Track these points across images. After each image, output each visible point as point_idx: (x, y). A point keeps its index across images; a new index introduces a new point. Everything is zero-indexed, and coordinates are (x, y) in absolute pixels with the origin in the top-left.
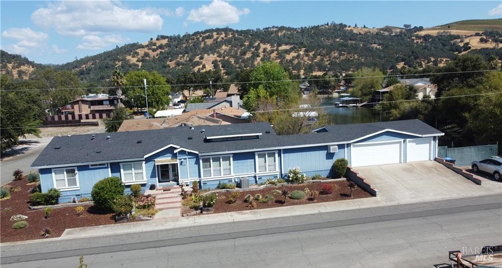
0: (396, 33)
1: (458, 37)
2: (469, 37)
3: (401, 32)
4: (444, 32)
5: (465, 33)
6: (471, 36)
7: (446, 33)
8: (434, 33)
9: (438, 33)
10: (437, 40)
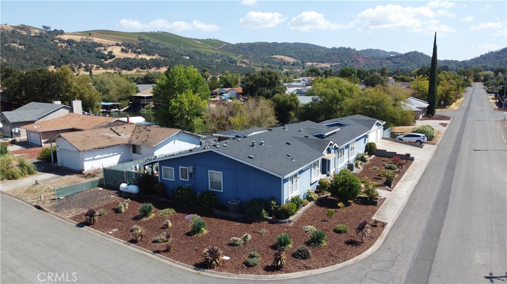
0: (36, 33)
1: (100, 45)
2: (110, 46)
3: (41, 34)
4: (87, 39)
5: (106, 42)
6: (113, 45)
7: (90, 40)
8: (78, 38)
9: (82, 39)
10: (81, 45)
